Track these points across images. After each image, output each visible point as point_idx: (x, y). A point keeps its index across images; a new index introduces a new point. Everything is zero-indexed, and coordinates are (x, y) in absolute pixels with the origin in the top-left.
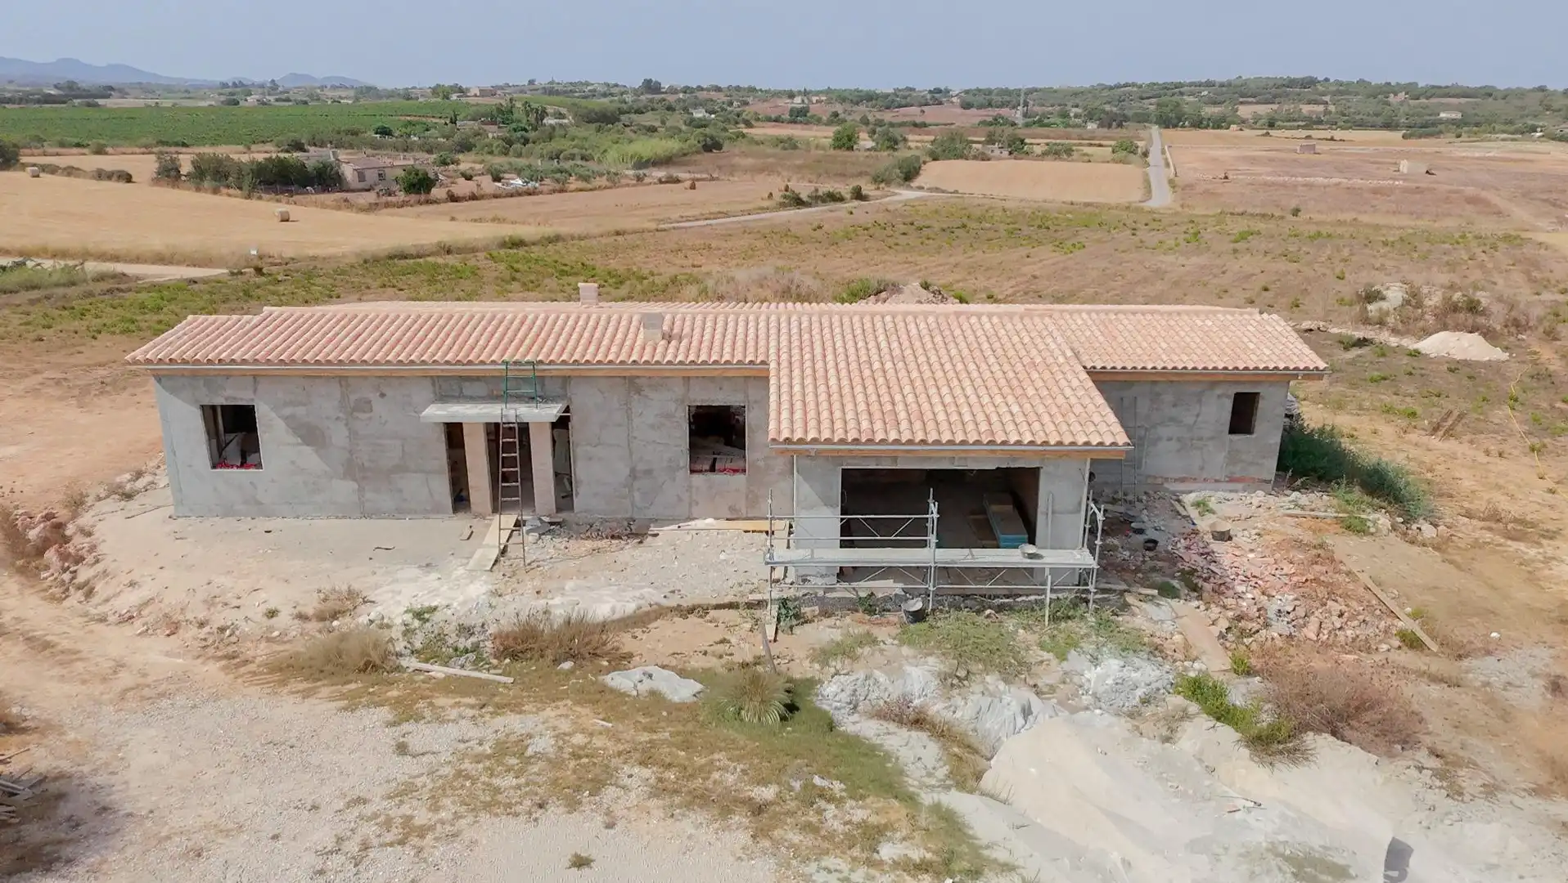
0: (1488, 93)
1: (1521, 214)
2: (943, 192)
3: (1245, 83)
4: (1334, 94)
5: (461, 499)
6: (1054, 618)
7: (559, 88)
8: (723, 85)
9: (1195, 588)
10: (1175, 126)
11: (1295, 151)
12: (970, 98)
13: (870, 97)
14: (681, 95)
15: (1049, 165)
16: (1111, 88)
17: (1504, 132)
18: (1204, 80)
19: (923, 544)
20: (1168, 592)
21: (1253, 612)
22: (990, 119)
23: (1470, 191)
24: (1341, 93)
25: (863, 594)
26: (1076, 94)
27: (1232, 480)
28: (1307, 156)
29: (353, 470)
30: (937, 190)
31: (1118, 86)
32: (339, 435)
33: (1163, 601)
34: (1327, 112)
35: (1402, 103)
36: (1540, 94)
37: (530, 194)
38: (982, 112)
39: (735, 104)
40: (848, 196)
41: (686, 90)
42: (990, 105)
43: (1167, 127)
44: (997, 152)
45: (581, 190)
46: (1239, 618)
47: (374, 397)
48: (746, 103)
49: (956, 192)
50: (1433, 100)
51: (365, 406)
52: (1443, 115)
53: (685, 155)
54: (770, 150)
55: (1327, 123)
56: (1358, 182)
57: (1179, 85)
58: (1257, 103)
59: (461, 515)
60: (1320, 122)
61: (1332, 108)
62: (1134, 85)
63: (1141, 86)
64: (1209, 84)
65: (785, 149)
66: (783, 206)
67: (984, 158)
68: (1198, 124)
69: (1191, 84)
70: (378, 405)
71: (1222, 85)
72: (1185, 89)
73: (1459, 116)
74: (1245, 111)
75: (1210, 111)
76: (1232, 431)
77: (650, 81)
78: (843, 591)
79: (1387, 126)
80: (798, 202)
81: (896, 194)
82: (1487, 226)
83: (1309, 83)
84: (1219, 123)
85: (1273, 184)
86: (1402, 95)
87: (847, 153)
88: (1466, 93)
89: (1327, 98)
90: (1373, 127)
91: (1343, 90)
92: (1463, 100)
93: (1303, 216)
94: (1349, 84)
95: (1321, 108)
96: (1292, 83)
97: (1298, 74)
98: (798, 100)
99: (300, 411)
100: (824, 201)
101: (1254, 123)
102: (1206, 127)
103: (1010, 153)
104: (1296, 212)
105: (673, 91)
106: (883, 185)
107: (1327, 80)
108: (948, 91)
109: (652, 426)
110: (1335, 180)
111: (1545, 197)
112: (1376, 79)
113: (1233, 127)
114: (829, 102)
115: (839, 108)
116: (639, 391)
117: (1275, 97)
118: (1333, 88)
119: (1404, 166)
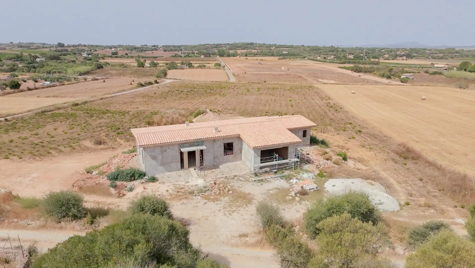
0: (292, 47)
1: (310, 79)
2: (177, 79)
3: (237, 44)
4: (259, 47)
5: (182, 166)
6: (295, 169)
7: (23, 45)
8: (87, 45)
9: (309, 162)
10: (223, 56)
11: (257, 64)
12: (165, 48)
13: (135, 48)
14: (72, 48)
15: (200, 70)
16: (203, 45)
17: (299, 58)
18: (227, 43)
19: (273, 161)
20: (306, 164)
21: (318, 164)
22: (174, 55)
23: (298, 74)
24: (260, 47)
25: (264, 171)
26: (195, 47)
27: (304, 145)
28: (260, 65)
29: (163, 164)
30: (175, 79)
31: (205, 45)
32: (160, 157)
33: (306, 165)
34: (258, 52)
35: (274, 49)
36: (303, 47)
37: (53, 86)
38: (170, 52)
39: (92, 51)
40: (154, 83)
41: (74, 46)
42: (172, 50)
43: (221, 57)
44: (185, 67)
45: (69, 84)
46: (317, 165)
47: (167, 149)
48: (96, 50)
49: (180, 79)
50: (281, 49)
51: (165, 151)
52: (284, 52)
53: (92, 70)
54: (119, 68)
55: (259, 55)
56: (275, 73)
57: (221, 45)
58: (241, 49)
59: (182, 169)
60: (257, 54)
61: (259, 51)
62: (209, 44)
63: (211, 45)
64: (228, 44)
65: (123, 67)
66: (138, 87)
67: (183, 69)
68: (229, 56)
69: (224, 44)
70: (168, 150)
71: (231, 45)
72: (222, 45)
73: (287, 53)
74: (239, 52)
75: (231, 52)
76: (303, 137)
77: (60, 43)
78: (261, 171)
79: (273, 55)
80: (142, 86)
81: (165, 81)
82: (304, 83)
83: (252, 44)
84: (234, 55)
85: (257, 74)
86: (274, 47)
87: (143, 68)
88: (288, 47)
89: (257, 48)
90: (269, 56)
91: (261, 46)
92: (287, 49)
93: (267, 83)
94: (261, 44)
95: (256, 51)
96: (248, 44)
97: (249, 42)
98: (113, 49)
99: (152, 153)
100: (148, 85)
101: (242, 55)
102: (231, 56)
103: (189, 67)
104: (265, 82)
105: (69, 46)
106: (160, 78)
107: (256, 43)
108: (157, 46)
109: (218, 148)
110: (270, 72)
111: (313, 75)
112: (267, 43)
113: (238, 56)
114: (124, 50)
115: (127, 52)
116: (215, 142)
117: (246, 47)
118: (258, 45)
119: (283, 68)
